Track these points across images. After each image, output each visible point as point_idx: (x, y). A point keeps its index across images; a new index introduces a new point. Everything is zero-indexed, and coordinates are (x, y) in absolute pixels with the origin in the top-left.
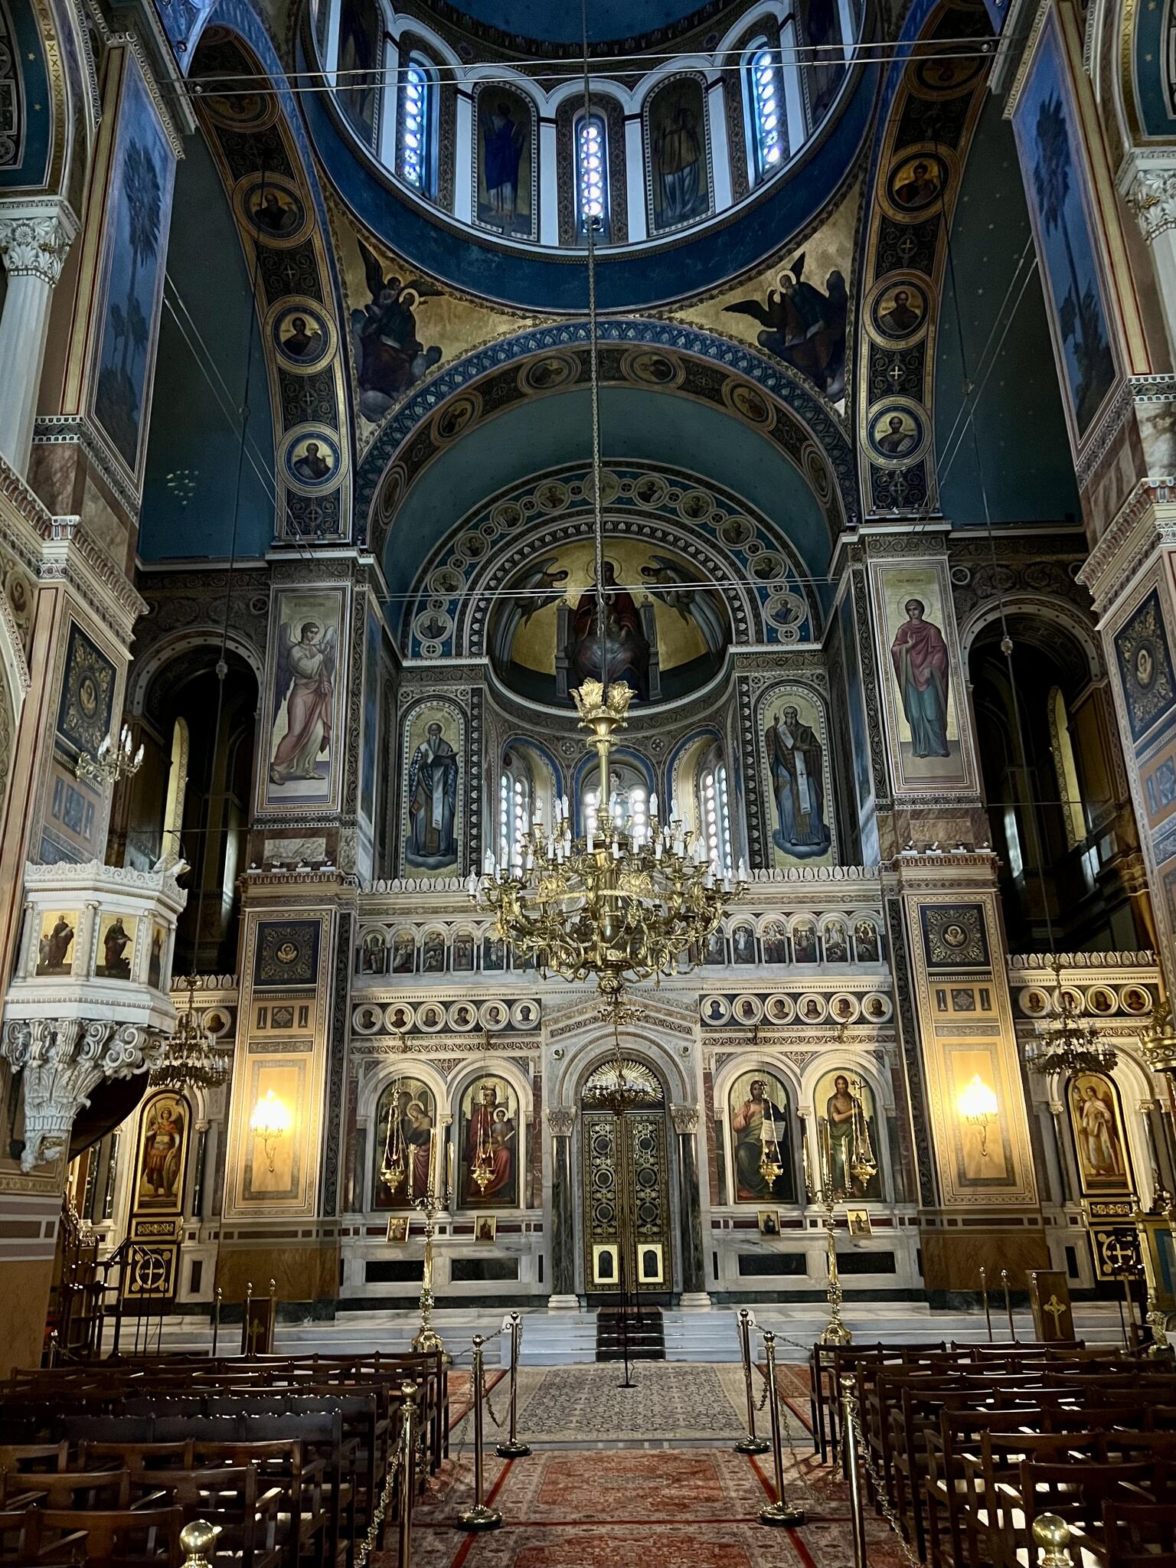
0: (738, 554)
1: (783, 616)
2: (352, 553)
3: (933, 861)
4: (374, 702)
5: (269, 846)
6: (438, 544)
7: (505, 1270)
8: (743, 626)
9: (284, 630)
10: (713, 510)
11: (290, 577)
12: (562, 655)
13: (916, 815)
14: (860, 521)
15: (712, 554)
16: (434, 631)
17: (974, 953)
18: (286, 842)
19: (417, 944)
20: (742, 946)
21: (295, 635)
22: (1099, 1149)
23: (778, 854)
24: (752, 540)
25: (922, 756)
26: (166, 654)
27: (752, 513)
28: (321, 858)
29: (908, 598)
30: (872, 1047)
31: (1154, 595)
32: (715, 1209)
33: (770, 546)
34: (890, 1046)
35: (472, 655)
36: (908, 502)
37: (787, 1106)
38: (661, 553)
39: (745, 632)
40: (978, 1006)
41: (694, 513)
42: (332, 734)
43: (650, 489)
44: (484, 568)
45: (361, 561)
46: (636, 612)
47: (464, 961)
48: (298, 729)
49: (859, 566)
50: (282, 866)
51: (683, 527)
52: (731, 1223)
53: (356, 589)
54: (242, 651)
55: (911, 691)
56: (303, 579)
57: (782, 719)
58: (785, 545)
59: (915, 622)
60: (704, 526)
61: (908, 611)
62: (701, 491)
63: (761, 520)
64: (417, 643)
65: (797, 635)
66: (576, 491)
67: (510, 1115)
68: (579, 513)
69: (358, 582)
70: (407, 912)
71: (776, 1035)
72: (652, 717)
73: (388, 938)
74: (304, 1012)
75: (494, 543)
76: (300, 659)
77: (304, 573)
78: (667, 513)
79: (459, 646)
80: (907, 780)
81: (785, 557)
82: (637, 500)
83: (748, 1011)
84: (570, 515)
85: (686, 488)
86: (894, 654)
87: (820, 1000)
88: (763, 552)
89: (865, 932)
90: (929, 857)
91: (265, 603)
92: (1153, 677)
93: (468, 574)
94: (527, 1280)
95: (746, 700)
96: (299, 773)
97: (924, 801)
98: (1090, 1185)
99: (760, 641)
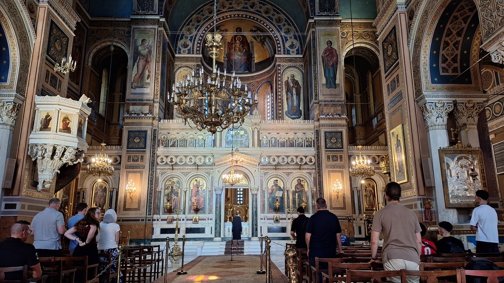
0: (279, 26)
1: (292, 46)
2: (158, 17)
3: (329, 119)
4: (165, 66)
5: (131, 108)
6: (187, 18)
7: (201, 230)
8: (279, 49)
9: (136, 41)
10: (272, 12)
11: (137, 24)
12: (226, 56)
13: (326, 105)
14: (315, 15)
15: (272, 26)
16: (185, 46)
17: (339, 145)
18: (137, 106)
19: (177, 139)
20: (273, 142)
21: (139, 42)
22: (370, 200)
23: (286, 117)
24: (284, 22)
25: (328, 88)
26: (99, 47)
27: (284, 14)
28: (147, 112)
29: (328, 40)
30: (308, 171)
31: (394, 27)
32: (262, 214)
33: (289, 24)
34: (314, 171)
35: (197, 54)
36: (330, 10)
37: (284, 187)
38: (256, 25)
39: (280, 51)
40: (339, 160)
41: (267, 12)
42: (151, 74)
43: (253, 4)
44: (201, 27)
45: (161, 20)
46: (248, 44)
47: (191, 144)
48: (140, 72)
49: (314, 30)
50: (135, 114)
51: (263, 17)
52: (266, 219)
53: (159, 29)
54: (123, 47)
55: (326, 69)
56: (142, 25)
57: (290, 78)
58: (293, 25)
59: (329, 47)
60: (269, 17)
61: (327, 44)
62: (269, 6)
63: (287, 16)
64: (180, 49)
65: (295, 52)
66: (231, 4)
67: (204, 188)
68: (231, 11)
69: (159, 27)
70: (174, 129)
71: (282, 167)
72: (252, 77)
73: (168, 137)
74: (142, 157)
75: (205, 19)
76: (141, 50)
77: (142, 23)
78: (258, 12)
79: (193, 51)
80: (323, 95)
81: (293, 28)
82: (249, 8)
83: (274, 160)
84: (229, 11)
85: (264, 5)
86: (322, 57)
87: (294, 158)
88: (287, 26)
89: (309, 139)
90: (328, 118)
91: (130, 32)
92: (392, 54)
93: (196, 28)
94: (207, 234)
95: (279, 71)
96: (140, 86)
97: (328, 101)
98: (366, 210)
99: (284, 54)
